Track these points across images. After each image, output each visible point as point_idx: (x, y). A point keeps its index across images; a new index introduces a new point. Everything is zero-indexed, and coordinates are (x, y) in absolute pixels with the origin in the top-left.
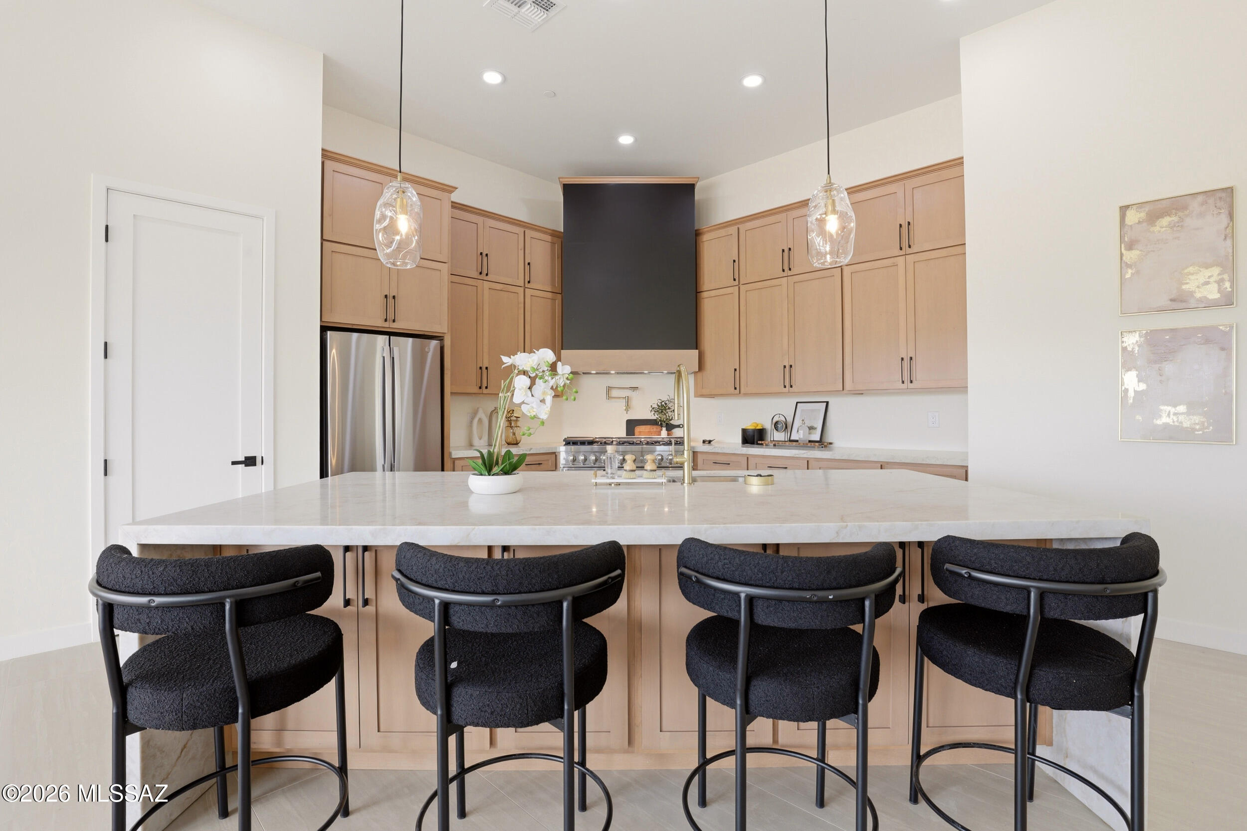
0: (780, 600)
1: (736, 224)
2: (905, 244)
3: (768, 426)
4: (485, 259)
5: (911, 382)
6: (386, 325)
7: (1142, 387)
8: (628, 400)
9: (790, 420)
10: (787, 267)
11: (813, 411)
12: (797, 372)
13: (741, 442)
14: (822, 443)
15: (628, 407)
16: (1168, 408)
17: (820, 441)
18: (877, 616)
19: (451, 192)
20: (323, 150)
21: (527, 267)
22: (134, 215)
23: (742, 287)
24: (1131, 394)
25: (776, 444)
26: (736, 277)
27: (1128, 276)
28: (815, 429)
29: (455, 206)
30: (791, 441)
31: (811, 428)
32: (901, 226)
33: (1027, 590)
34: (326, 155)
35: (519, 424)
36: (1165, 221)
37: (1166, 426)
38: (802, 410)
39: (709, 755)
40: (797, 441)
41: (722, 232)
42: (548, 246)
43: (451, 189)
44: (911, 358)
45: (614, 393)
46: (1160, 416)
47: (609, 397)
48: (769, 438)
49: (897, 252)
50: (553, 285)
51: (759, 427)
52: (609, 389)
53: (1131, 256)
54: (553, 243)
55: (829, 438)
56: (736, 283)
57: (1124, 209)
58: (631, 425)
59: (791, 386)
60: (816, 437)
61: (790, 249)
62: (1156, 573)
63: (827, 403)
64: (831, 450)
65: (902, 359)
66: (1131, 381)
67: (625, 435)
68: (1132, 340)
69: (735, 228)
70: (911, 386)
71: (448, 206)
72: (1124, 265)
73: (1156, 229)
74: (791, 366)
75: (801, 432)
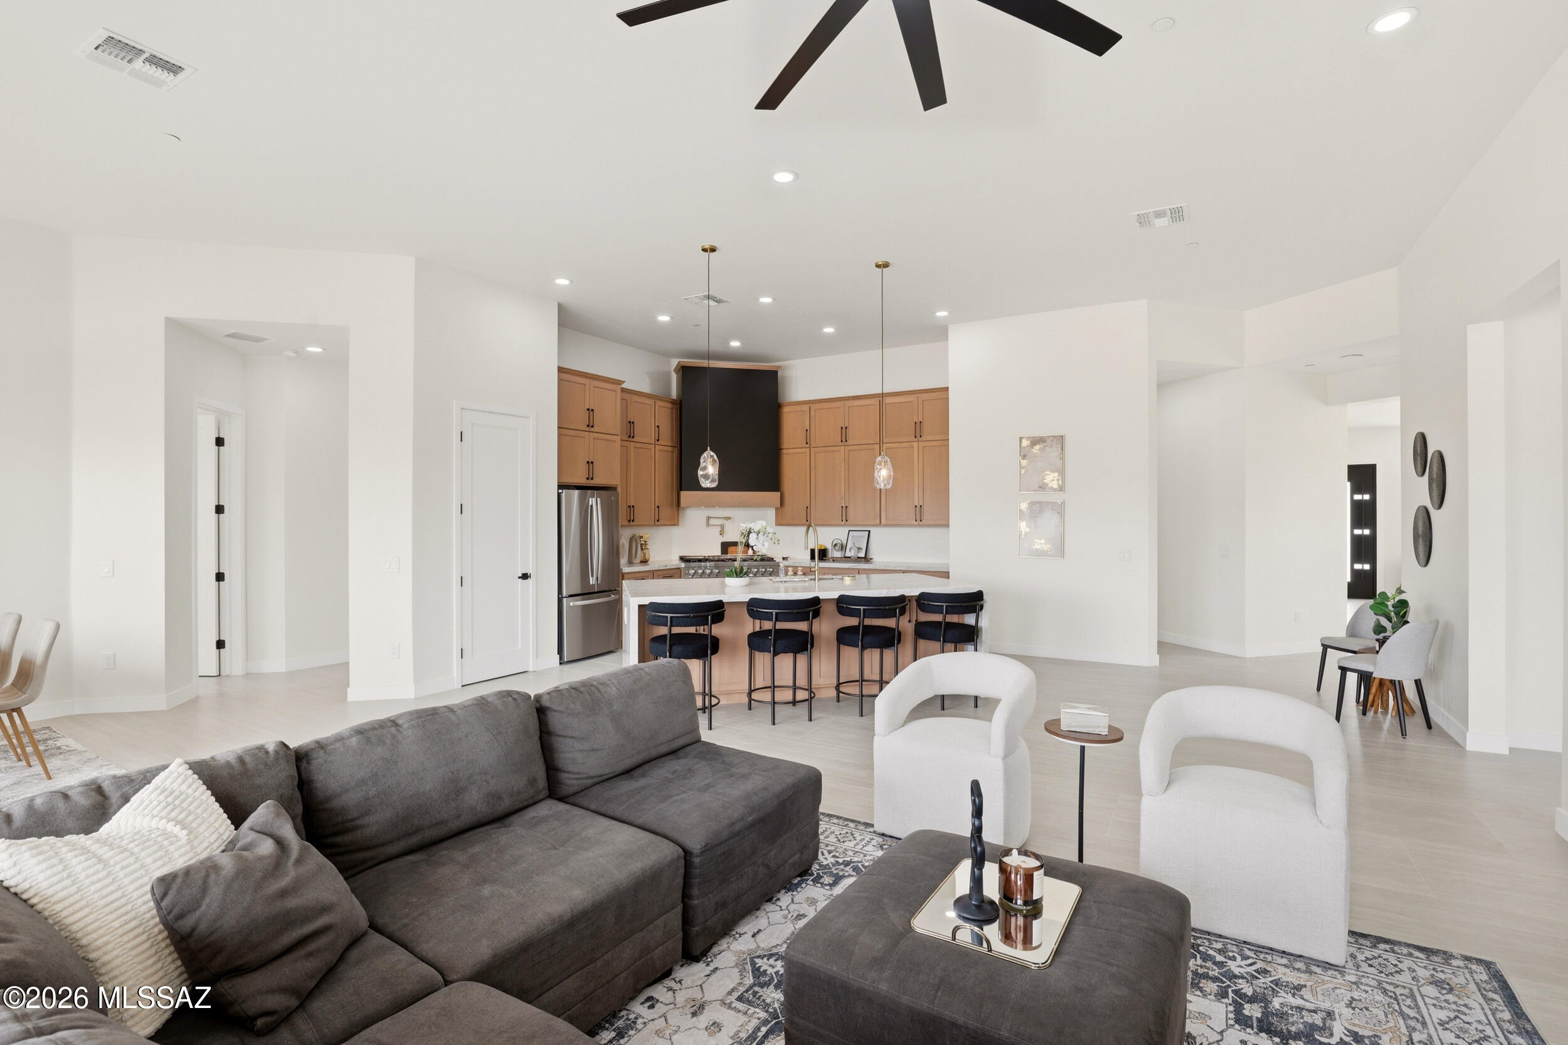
0: (873, 609)
1: (809, 403)
2: (918, 436)
3: (829, 547)
4: (632, 425)
5: (921, 521)
6: (588, 482)
7: (1028, 530)
8: (722, 526)
9: (844, 542)
10: (844, 439)
11: (861, 536)
12: (851, 511)
13: (809, 558)
14: (866, 559)
15: (722, 533)
16: (1038, 541)
17: (865, 558)
18: (900, 616)
19: (620, 384)
20: (559, 367)
21: (657, 429)
22: (472, 424)
23: (812, 449)
24: (1023, 533)
25: (834, 560)
26: (808, 441)
27: (1022, 473)
28: (862, 549)
29: (624, 390)
30: (845, 557)
31: (859, 549)
32: (916, 423)
33: (943, 606)
34: (561, 370)
35: (648, 547)
36: (1038, 447)
37: (1037, 548)
38: (853, 536)
39: (841, 682)
40: (850, 557)
41: (798, 408)
42: (669, 411)
43: (620, 382)
44: (921, 506)
45: (712, 522)
46: (1035, 545)
47: (708, 525)
48: (830, 555)
49: (913, 438)
50: (672, 441)
51: (823, 548)
52: (709, 518)
53: (1024, 462)
54: (672, 409)
55: (871, 555)
56: (808, 446)
57: (1021, 439)
58: (726, 547)
59: (847, 521)
60: (862, 555)
61: (846, 428)
62: (982, 599)
63: (869, 531)
64: (871, 563)
65: (916, 506)
66: (1024, 526)
67: (720, 555)
68: (1024, 506)
69: (808, 406)
70: (920, 523)
71: (619, 391)
72: (1021, 467)
73: (1034, 450)
74: (847, 507)
75: (853, 551)
